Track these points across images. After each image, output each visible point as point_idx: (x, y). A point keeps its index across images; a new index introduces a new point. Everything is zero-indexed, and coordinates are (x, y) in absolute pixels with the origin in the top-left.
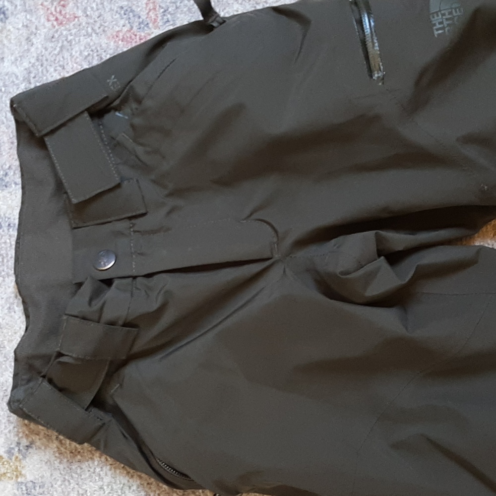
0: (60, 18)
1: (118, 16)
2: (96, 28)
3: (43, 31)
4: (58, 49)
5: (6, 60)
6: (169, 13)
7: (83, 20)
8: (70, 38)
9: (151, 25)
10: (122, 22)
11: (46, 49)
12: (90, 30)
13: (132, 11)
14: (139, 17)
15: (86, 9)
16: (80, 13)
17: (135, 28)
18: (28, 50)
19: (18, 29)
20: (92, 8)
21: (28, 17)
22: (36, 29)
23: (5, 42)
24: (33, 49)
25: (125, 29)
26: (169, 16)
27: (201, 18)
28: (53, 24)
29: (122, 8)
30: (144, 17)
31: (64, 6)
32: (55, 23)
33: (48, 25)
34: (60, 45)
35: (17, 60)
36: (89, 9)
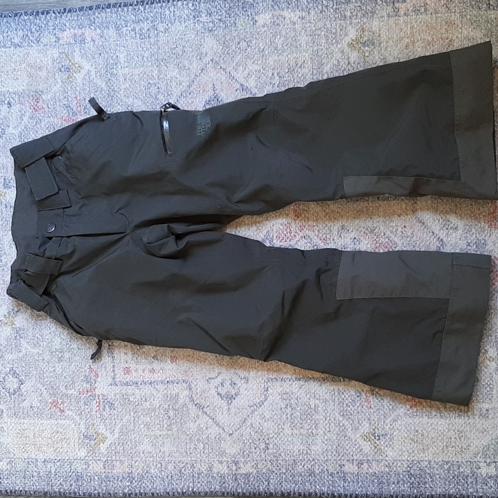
0: (36, 108)
1: (63, 109)
2: (52, 114)
3: (28, 114)
4: (35, 123)
5: (10, 127)
6: (87, 109)
7: (46, 109)
8: (40, 118)
9: (78, 114)
10: (65, 112)
11: (29, 123)
12: (50, 115)
13: (69, 106)
14: (73, 110)
15: (48, 104)
16: (45, 106)
17: (71, 115)
18: (21, 123)
19: (16, 112)
20: (51, 104)
21: (21, 106)
22: (25, 112)
23: (10, 118)
24: (23, 122)
25: (66, 115)
26: (87, 110)
27: (97, 114)
28: (32, 111)
29: (65, 105)
30: (75, 110)
31: (38, 102)
32: (34, 110)
33: (30, 111)
34: (36, 121)
35: (15, 127)
36: (49, 104)
